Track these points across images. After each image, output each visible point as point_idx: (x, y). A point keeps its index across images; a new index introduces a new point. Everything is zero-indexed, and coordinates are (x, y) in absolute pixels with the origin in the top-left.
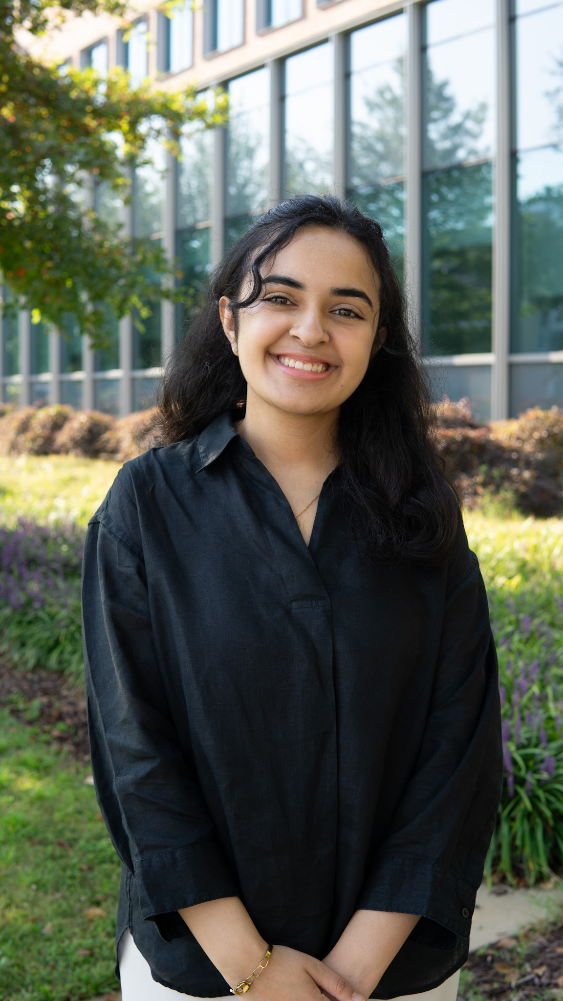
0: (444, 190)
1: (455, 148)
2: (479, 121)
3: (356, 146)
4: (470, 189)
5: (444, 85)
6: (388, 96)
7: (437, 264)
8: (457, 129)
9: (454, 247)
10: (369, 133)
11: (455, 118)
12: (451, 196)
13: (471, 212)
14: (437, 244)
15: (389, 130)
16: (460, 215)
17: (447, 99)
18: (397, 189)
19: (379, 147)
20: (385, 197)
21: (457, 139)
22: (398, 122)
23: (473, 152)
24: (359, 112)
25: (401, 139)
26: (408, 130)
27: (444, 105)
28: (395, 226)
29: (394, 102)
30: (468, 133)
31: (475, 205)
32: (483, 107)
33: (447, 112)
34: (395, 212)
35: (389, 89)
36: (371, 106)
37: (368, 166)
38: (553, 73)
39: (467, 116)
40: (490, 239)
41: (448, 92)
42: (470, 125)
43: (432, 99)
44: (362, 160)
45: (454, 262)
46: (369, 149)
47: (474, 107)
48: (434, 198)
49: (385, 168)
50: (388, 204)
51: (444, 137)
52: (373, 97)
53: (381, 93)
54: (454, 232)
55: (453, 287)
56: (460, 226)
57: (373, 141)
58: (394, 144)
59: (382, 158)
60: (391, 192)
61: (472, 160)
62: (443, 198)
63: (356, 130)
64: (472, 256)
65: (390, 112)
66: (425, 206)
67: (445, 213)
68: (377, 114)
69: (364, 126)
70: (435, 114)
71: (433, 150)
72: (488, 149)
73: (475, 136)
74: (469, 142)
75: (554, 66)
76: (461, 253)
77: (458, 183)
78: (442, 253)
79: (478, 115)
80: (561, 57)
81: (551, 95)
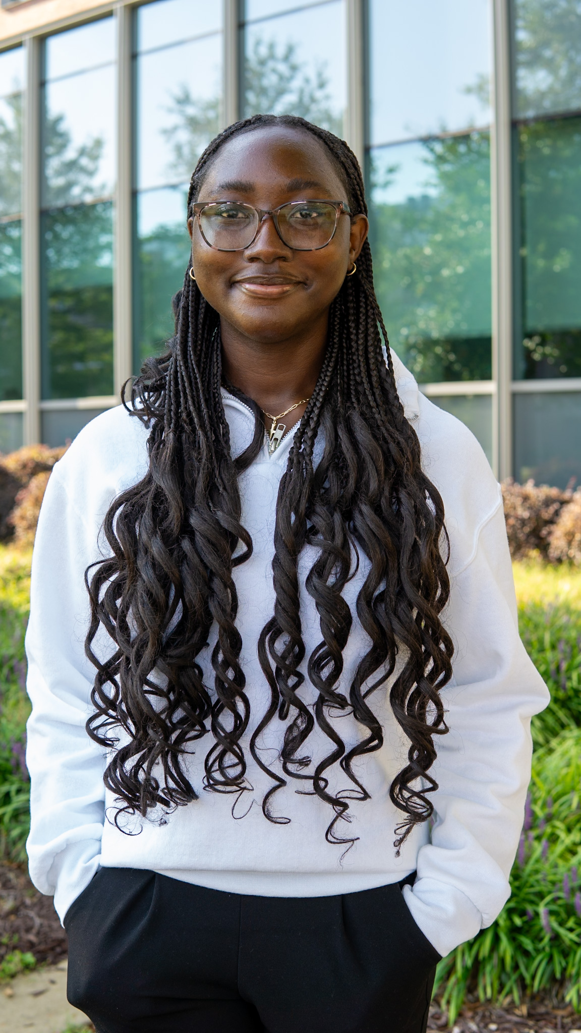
0: (58, 228)
1: (69, 186)
2: (95, 158)
4: (85, 227)
5: (59, 119)
7: (53, 303)
8: (72, 165)
9: (69, 287)
11: (70, 154)
12: (65, 235)
13: (85, 250)
14: (52, 284)
15: (1, 165)
16: (75, 254)
17: (62, 135)
18: (13, 227)
21: (72, 176)
22: (10, 158)
23: (88, 190)
25: (16, 176)
26: (24, 167)
27: (58, 141)
28: (8, 265)
29: (7, 137)
30: (83, 170)
31: (91, 244)
32: (98, 143)
33: (62, 147)
34: (9, 251)
35: (2, 123)
38: (170, 111)
39: (83, 152)
40: (111, 278)
41: (63, 127)
42: (84, 161)
43: (49, 136)
45: (69, 303)
47: (89, 143)
48: (49, 236)
50: (1, 242)
51: (59, 173)
54: (68, 271)
55: (69, 328)
56: (75, 264)
58: (6, 180)
60: (2, 229)
61: (88, 199)
62: (57, 237)
64: (87, 296)
65: (2, 147)
66: (43, 245)
67: (59, 252)
70: (50, 150)
71: (48, 187)
72: (103, 187)
73: (91, 173)
74: (84, 180)
75: (171, 103)
76: (76, 294)
77: (72, 221)
78: (57, 293)
79: (93, 151)
80: (179, 93)
81: (168, 132)
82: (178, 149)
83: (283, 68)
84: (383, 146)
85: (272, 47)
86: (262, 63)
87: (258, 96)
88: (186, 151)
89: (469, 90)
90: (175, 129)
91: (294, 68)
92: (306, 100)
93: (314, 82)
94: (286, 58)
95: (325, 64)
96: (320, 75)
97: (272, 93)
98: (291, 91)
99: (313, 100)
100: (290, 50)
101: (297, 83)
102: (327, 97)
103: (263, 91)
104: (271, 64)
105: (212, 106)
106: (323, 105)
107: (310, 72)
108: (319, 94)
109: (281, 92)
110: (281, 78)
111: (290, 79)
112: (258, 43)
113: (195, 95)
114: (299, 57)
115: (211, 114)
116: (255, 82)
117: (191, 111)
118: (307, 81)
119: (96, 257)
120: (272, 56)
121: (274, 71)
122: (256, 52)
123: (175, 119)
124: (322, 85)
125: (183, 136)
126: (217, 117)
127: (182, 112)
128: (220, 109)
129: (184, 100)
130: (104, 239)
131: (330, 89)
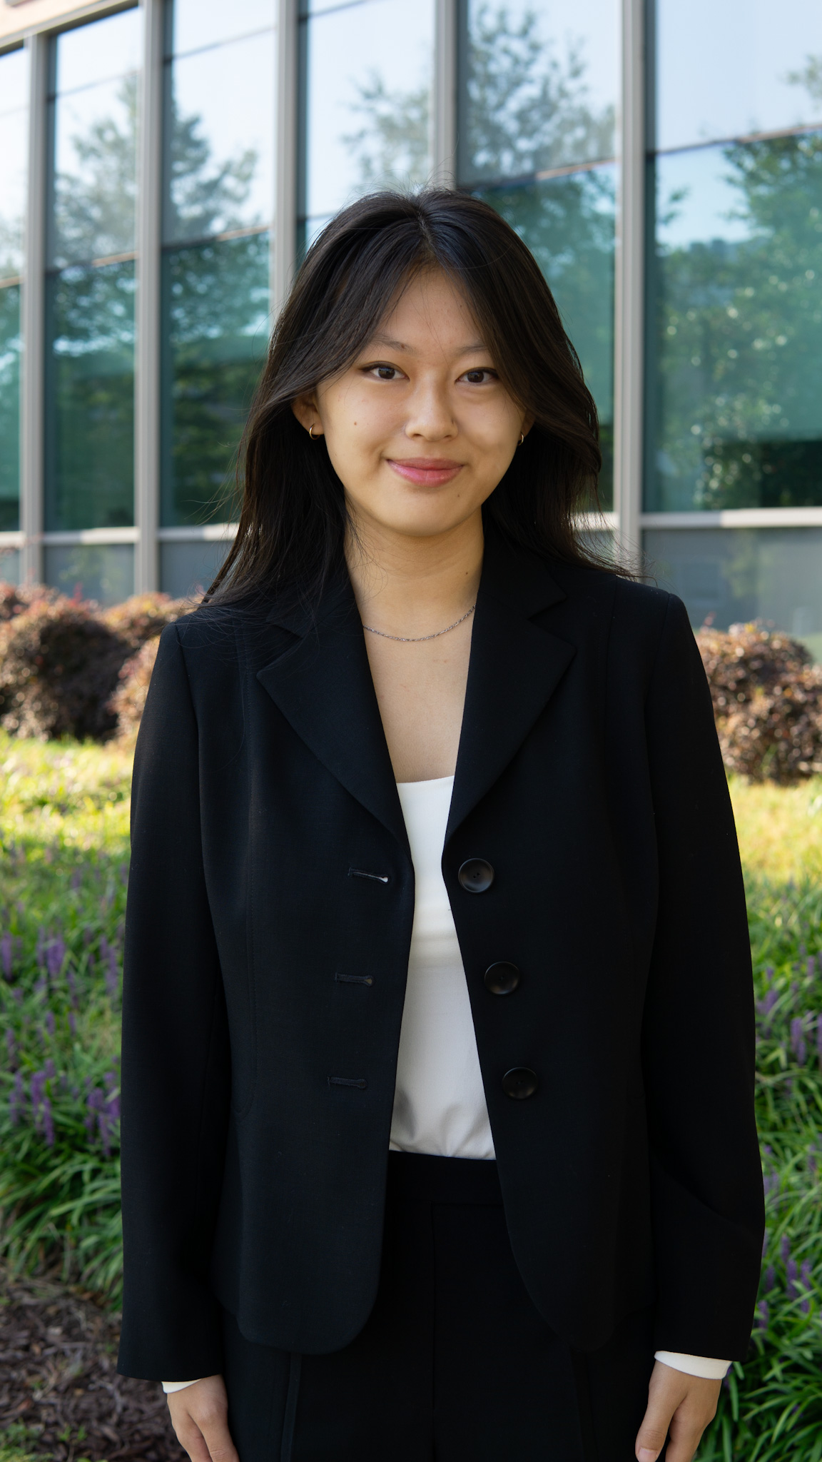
0: (192, 278)
1: (208, 217)
2: (245, 178)
3: (61, 211)
4: (230, 278)
5: (194, 122)
6: (109, 136)
7: (179, 387)
8: (211, 188)
9: (205, 363)
10: (79, 192)
11: (209, 172)
12: (201, 288)
13: (230, 311)
14: (181, 358)
15: (110, 187)
16: (215, 316)
17: (198, 144)
18: (123, 276)
19: (96, 213)
20: (101, 288)
21: (211, 204)
22: (123, 176)
23: (234, 223)
24: (66, 160)
25: (129, 202)
26: (139, 189)
27: (192, 153)
28: (118, 330)
29: (118, 146)
30: (227, 194)
31: (238, 302)
32: (251, 157)
33: (198, 163)
34: (119, 310)
35: (112, 126)
36: (85, 151)
37: (79, 240)
38: (355, 109)
39: (226, 170)
41: (199, 133)
42: (230, 183)
43: (176, 145)
44: (70, 231)
45: (205, 386)
46: (80, 215)
47: (238, 157)
48: (177, 289)
49: (105, 246)
50: (108, 298)
51: (192, 199)
52: (86, 135)
53: (100, 132)
54: (204, 340)
55: (204, 422)
56: (214, 332)
57: (84, 202)
58: (117, 209)
59: (99, 228)
60: (112, 280)
61: (232, 236)
62: (189, 292)
63: (61, 186)
64: (231, 377)
65: (112, 162)
66: (165, 302)
67: (191, 312)
68: (93, 163)
69: (73, 181)
70: (179, 166)
71: (178, 219)
72: (257, 218)
73: (239, 200)
74: (229, 209)
75: (357, 98)
76: (215, 371)
77: (212, 269)
78: (188, 371)
79: (244, 169)
80: (368, 84)
81: (352, 140)
82: (366, 163)
83: (518, 47)
84: (672, 152)
85: (502, 16)
86: (489, 39)
87: (482, 87)
88: (377, 166)
89: (794, 79)
90: (362, 135)
91: (535, 48)
92: (553, 93)
93: (565, 68)
94: (524, 33)
95: (582, 41)
96: (573, 57)
97: (503, 84)
98: (531, 82)
99: (563, 93)
100: (530, 21)
101: (539, 69)
102: (584, 89)
103: (490, 81)
104: (501, 41)
105: (418, 102)
106: (577, 101)
107: (559, 52)
108: (571, 85)
109: (516, 83)
110: (516, 61)
111: (529, 63)
112: (483, 11)
113: (390, 87)
114: (541, 32)
115: (414, 114)
116: (478, 68)
117: (384, 108)
118: (554, 65)
119: (246, 322)
120: (503, 30)
121: (506, 51)
122: (480, 24)
123: (362, 121)
124: (576, 73)
125: (374, 145)
126: (424, 118)
127: (371, 110)
128: (430, 106)
129: (375, 93)
130: (257, 295)
131: (587, 78)
